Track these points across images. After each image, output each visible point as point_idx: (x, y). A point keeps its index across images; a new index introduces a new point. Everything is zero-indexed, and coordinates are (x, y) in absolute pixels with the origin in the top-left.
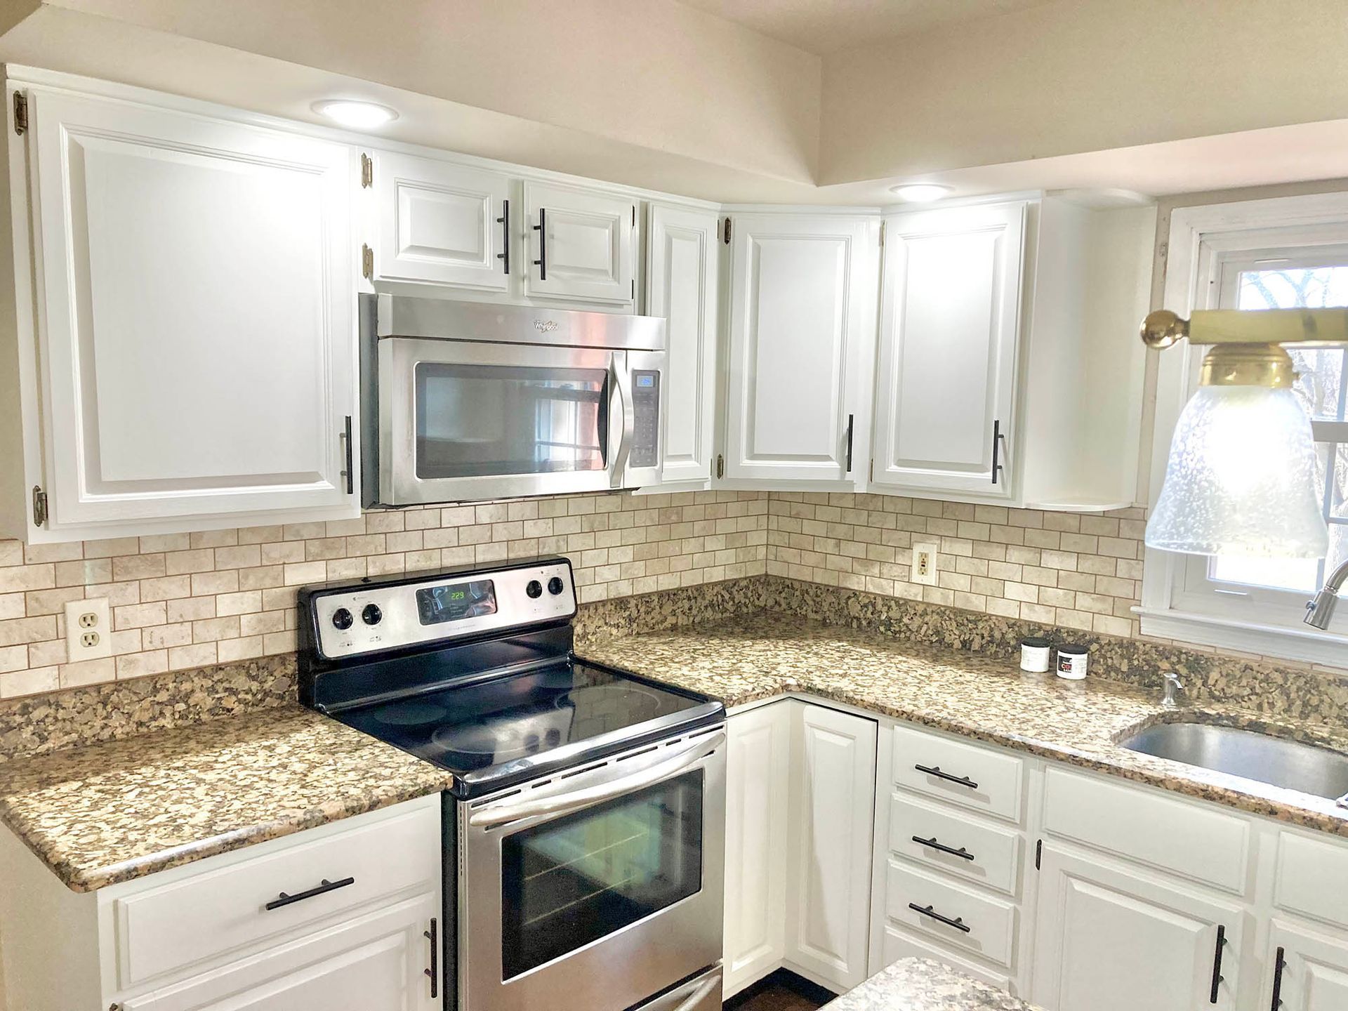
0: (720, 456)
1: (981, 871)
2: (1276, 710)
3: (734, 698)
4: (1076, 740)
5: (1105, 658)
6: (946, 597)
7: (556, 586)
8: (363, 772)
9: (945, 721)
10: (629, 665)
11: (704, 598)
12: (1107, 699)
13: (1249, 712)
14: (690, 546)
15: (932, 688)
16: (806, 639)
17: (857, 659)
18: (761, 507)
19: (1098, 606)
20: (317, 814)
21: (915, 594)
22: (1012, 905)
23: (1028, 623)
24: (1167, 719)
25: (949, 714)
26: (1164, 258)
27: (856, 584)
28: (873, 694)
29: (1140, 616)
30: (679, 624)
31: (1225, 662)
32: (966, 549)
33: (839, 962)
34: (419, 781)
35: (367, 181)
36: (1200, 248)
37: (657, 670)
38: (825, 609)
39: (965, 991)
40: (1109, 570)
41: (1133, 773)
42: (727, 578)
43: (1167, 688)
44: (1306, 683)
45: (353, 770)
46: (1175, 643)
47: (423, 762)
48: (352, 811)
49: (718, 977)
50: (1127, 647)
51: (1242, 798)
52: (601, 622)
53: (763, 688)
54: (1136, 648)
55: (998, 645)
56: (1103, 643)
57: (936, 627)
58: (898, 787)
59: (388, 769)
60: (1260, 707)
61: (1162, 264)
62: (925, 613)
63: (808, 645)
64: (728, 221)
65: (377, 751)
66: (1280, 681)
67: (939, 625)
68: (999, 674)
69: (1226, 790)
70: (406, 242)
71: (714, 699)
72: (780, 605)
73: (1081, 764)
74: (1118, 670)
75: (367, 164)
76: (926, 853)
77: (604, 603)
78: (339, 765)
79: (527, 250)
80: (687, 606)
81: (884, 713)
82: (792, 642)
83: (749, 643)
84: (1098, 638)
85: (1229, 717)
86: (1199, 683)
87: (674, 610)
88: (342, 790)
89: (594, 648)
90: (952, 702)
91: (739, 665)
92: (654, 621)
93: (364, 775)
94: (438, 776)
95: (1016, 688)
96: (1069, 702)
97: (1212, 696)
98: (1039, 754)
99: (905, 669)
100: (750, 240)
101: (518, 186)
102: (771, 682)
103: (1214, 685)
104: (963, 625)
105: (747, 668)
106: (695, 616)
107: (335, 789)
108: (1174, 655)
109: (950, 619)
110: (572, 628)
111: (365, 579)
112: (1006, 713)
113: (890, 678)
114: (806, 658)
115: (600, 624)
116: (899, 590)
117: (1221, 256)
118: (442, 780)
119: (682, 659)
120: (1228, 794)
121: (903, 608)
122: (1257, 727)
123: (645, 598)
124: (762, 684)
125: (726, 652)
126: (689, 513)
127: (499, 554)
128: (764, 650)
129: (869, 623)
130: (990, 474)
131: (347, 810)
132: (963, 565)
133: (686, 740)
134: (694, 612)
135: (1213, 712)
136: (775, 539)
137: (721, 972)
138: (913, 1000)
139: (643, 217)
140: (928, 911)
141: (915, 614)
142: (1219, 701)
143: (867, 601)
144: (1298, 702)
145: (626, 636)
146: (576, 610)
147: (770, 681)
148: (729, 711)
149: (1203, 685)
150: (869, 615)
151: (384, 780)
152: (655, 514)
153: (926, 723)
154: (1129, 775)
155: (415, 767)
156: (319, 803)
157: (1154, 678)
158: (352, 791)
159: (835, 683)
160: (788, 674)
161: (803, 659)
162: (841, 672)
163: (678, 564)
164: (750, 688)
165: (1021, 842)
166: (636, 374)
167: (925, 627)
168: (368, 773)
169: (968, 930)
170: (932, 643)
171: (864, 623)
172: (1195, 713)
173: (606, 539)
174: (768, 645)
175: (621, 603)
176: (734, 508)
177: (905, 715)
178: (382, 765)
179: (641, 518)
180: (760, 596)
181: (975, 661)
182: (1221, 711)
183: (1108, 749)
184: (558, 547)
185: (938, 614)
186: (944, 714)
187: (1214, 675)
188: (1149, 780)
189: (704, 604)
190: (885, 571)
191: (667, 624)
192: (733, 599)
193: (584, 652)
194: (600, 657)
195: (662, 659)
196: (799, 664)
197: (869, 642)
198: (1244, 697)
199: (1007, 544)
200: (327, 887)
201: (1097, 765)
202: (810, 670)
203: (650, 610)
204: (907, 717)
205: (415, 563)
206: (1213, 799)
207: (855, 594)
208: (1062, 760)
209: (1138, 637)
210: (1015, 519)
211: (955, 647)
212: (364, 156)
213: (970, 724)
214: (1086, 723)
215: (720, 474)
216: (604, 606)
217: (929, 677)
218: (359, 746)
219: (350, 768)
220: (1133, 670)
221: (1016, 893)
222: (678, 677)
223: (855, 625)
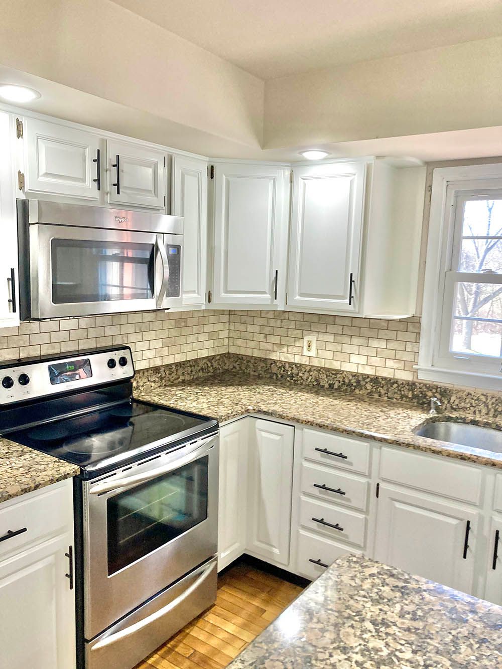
0: (209, 292)
1: (348, 500)
2: (482, 414)
3: (223, 418)
4: (396, 433)
5: (400, 391)
6: (320, 362)
7: (123, 362)
8: (28, 468)
9: (330, 425)
10: (163, 402)
11: (198, 366)
12: (405, 411)
13: (471, 415)
14: (192, 338)
15: (320, 408)
16: (252, 385)
17: (279, 395)
18: (225, 318)
19: (396, 366)
20: (4, 494)
21: (305, 361)
22: (364, 516)
23: (362, 374)
24: (433, 420)
25: (331, 421)
26: (430, 193)
27: (274, 356)
28: (292, 413)
29: (417, 370)
30: (186, 380)
31: (459, 392)
32: (330, 338)
33: (274, 549)
34: (61, 472)
35: (20, 134)
36: (447, 188)
37: (180, 404)
38: (259, 369)
39: (379, 570)
40: (403, 348)
41: (426, 448)
42: (209, 355)
43: (432, 405)
44: (496, 400)
45: (22, 467)
46: (435, 383)
47: (61, 461)
48: (25, 491)
49: (215, 562)
50: (412, 385)
51: (479, 458)
52: (146, 380)
53: (237, 412)
54: (416, 386)
55: (347, 386)
56: (400, 383)
57: (316, 377)
58: (305, 459)
59: (42, 466)
60: (475, 413)
61: (429, 195)
62: (310, 371)
63: (253, 388)
64: (212, 167)
65: (33, 455)
66: (484, 400)
67: (317, 376)
68: (350, 400)
69: (472, 455)
70: (43, 170)
71: (213, 419)
72: (236, 369)
73: (400, 445)
74: (407, 397)
75: (19, 125)
76: (320, 492)
77: (147, 370)
78: (13, 464)
79: (109, 178)
80: (190, 371)
81: (299, 422)
82: (245, 387)
83: (223, 388)
84: (397, 381)
85: (461, 418)
86: (446, 402)
87: (183, 373)
88: (18, 479)
89: (143, 394)
90: (331, 415)
91: (222, 400)
92: (173, 379)
93: (28, 470)
94: (71, 468)
95: (360, 407)
96: (387, 414)
97: (452, 408)
98: (379, 440)
99: (304, 399)
100: (224, 177)
101: (104, 142)
102: (240, 408)
103: (453, 403)
104: (330, 376)
105: (226, 401)
106: (194, 375)
107: (13, 479)
108: (434, 388)
109: (323, 373)
110: (132, 383)
111: (19, 360)
112: (359, 420)
113: (298, 404)
114: (255, 395)
115: (145, 381)
116: (297, 360)
117: (457, 192)
118: (74, 470)
119: (191, 398)
120: (472, 456)
121: (299, 368)
122: (474, 423)
123: (168, 367)
124: (236, 410)
125: (213, 393)
126: (190, 322)
127: (92, 344)
128: (233, 392)
129: (282, 376)
130: (347, 301)
131: (22, 491)
132: (330, 346)
133: (200, 441)
134: (193, 373)
135: (454, 416)
136: (232, 334)
137: (216, 559)
138: (354, 578)
139: (170, 163)
140: (321, 521)
141: (305, 371)
142: (455, 410)
143: (281, 365)
144: (493, 410)
145: (159, 387)
146: (135, 373)
147: (238, 408)
148: (220, 425)
149: (448, 403)
150: (282, 372)
151: (41, 472)
152: (173, 322)
153: (320, 427)
154: (424, 449)
155: (58, 464)
156: (6, 488)
157: (424, 400)
158: (24, 479)
159: (272, 408)
160: (248, 404)
161: (253, 396)
162: (273, 402)
163: (185, 348)
164: (230, 412)
165: (369, 484)
166: (168, 246)
167: (310, 378)
168: (31, 468)
169: (342, 530)
170: (314, 385)
171: (279, 376)
172: (446, 417)
173: (148, 336)
174: (234, 389)
175: (156, 369)
176: (212, 319)
177: (309, 423)
178: (38, 463)
179: (167, 324)
180: (226, 364)
181: (336, 394)
182: (458, 415)
183: (412, 436)
184: (123, 340)
185: (317, 371)
186: (329, 422)
187: (453, 398)
188: (434, 452)
189: (198, 369)
190: (289, 350)
191: (180, 380)
192: (212, 366)
193: (138, 396)
194: (147, 398)
195: (181, 398)
196: (252, 399)
197: (283, 386)
198: (467, 408)
199: (352, 336)
200: (11, 534)
201: (408, 445)
202: (258, 401)
203: (171, 372)
204: (309, 424)
205: (46, 351)
206: (465, 459)
207: (275, 362)
208: (390, 443)
209: (417, 381)
210: (357, 323)
211: (326, 387)
212: (18, 120)
213: (343, 427)
214: (398, 424)
215: (210, 301)
216: (147, 371)
217: (317, 403)
218: (22, 453)
219: (20, 466)
220: (414, 397)
221: (367, 510)
222: (191, 408)
223: (275, 377)
